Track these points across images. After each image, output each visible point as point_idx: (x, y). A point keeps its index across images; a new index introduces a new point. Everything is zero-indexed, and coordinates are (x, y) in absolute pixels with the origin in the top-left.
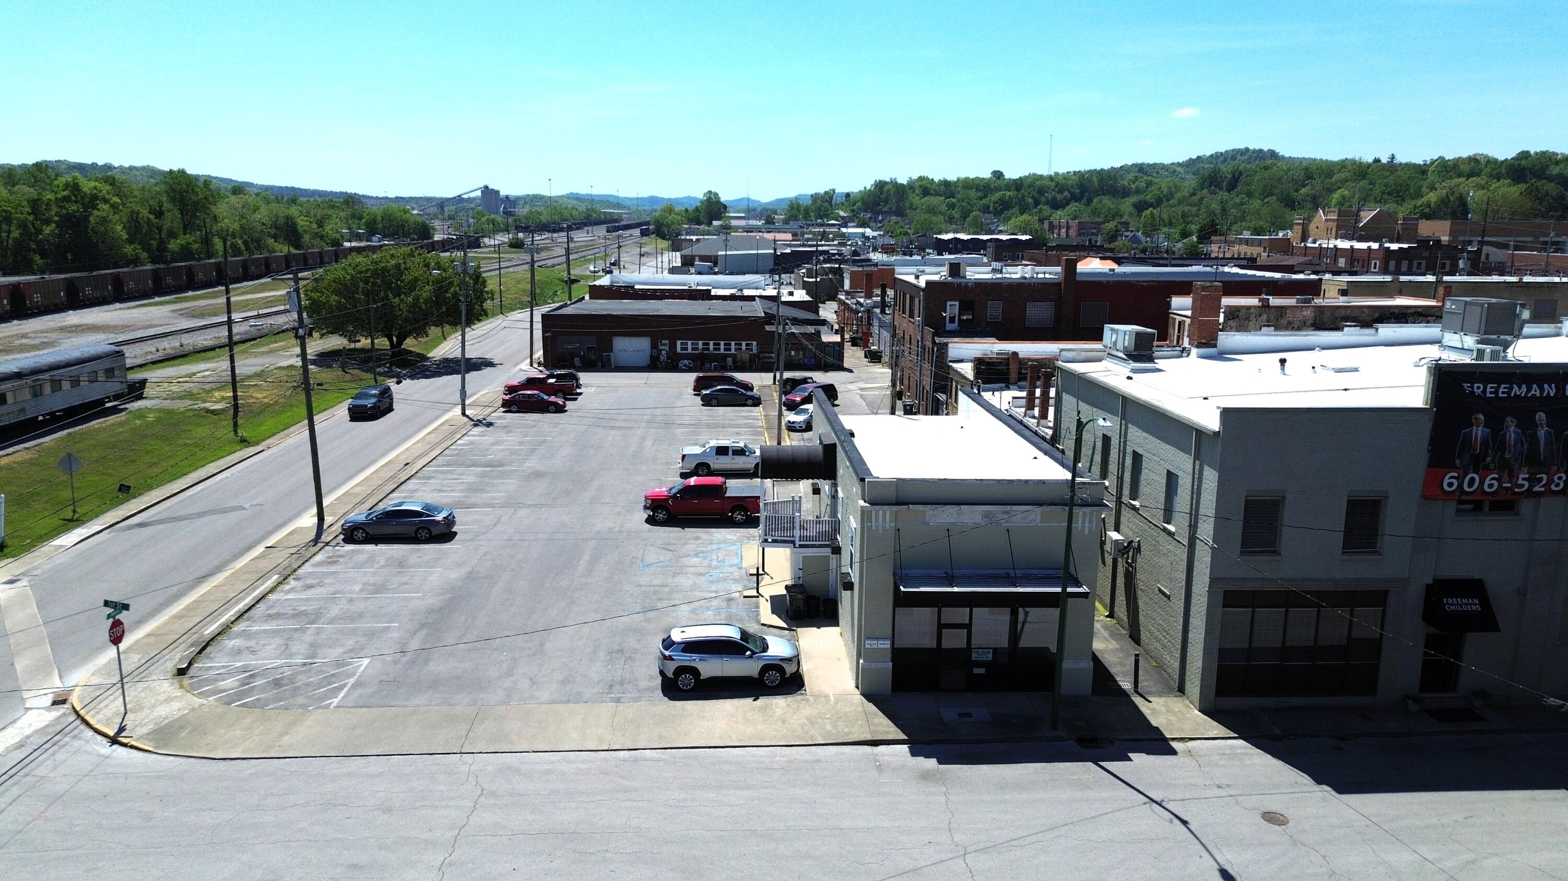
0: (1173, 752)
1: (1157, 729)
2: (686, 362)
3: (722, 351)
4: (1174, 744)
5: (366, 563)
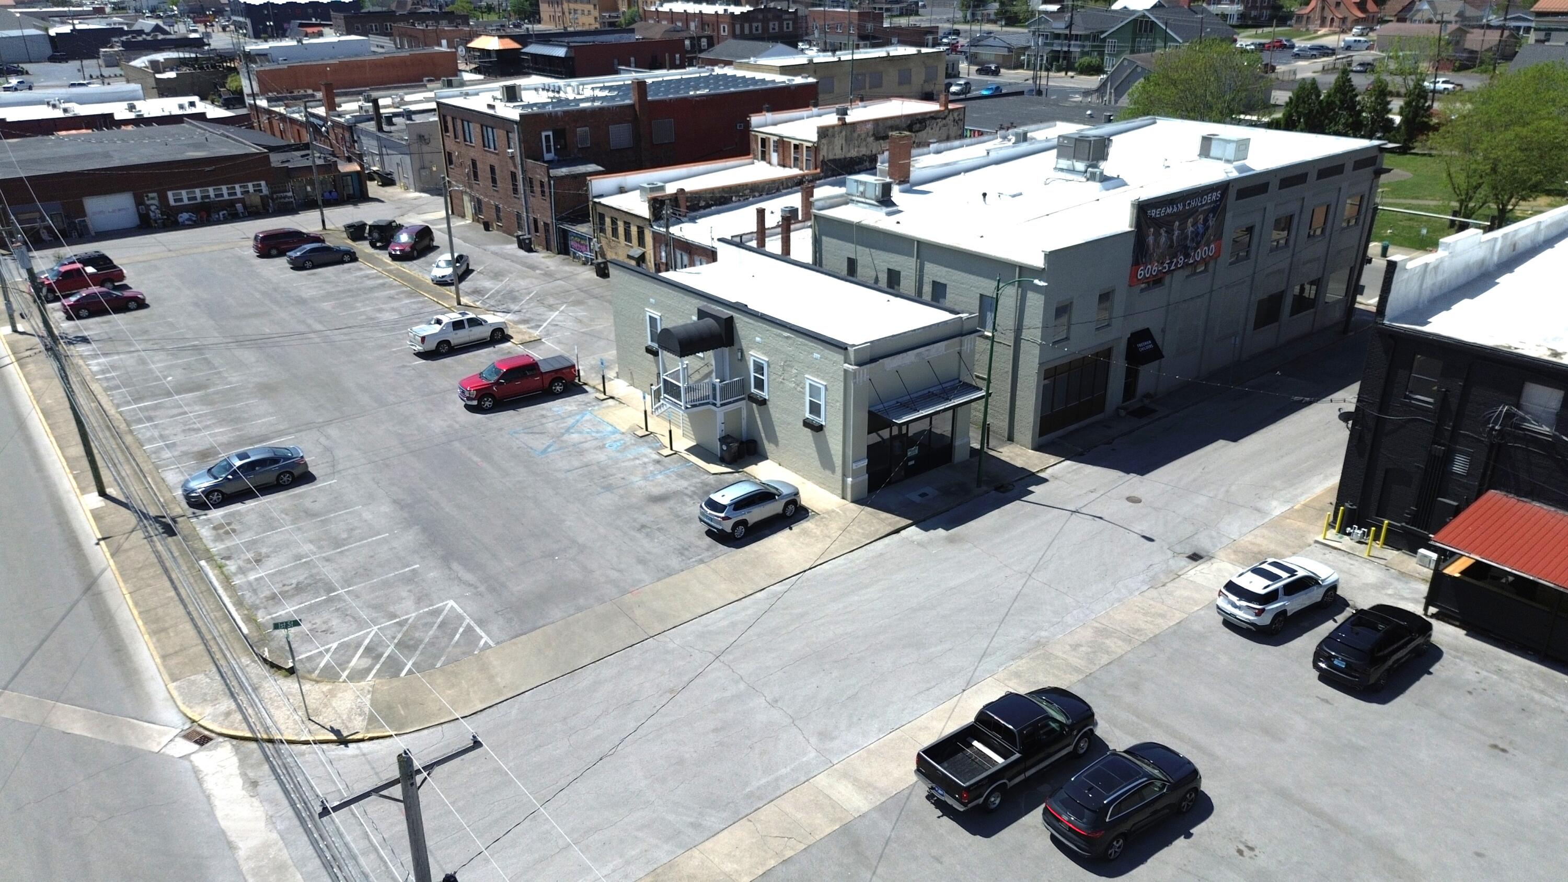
0: (1045, 480)
1: (1023, 470)
2: (185, 216)
3: (226, 197)
4: (1042, 475)
5: (269, 523)
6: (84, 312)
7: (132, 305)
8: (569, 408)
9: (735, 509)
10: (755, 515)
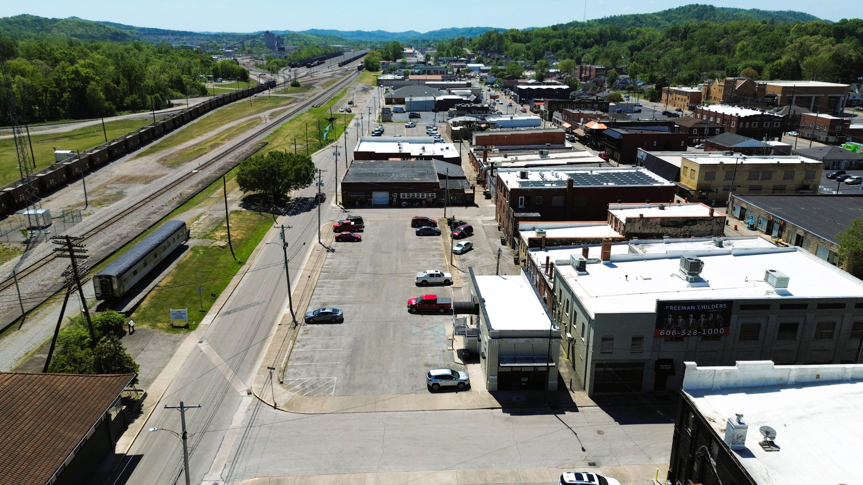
0: (578, 411)
1: (575, 403)
2: (405, 203)
4: (579, 408)
5: (318, 334)
6: (340, 240)
7: (356, 240)
8: (439, 320)
9: (435, 378)
10: (443, 383)
